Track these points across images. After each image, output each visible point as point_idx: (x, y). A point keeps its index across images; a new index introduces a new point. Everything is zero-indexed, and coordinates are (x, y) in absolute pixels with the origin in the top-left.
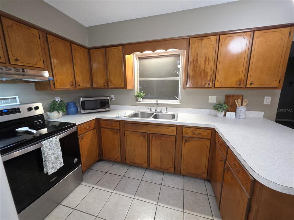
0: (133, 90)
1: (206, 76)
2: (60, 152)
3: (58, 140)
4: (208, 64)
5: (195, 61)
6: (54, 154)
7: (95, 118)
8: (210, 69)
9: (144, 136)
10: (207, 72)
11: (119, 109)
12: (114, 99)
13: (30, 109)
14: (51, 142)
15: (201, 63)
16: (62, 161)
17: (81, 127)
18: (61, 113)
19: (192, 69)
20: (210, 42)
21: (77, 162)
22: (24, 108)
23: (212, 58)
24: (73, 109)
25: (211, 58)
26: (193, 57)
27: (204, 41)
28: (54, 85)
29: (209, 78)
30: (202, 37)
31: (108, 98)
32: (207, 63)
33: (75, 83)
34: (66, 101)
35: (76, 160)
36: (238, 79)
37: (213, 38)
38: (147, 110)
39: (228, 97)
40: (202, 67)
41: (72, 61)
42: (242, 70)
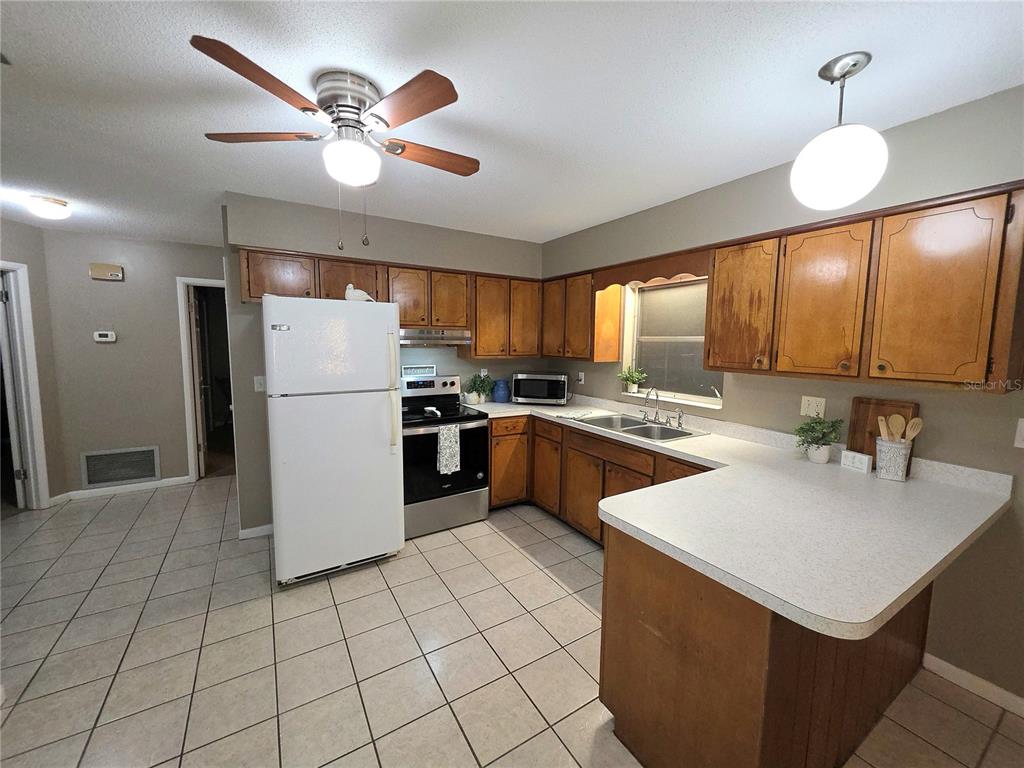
0: (618, 363)
1: (753, 339)
2: (457, 448)
3: (458, 430)
4: (759, 309)
5: (727, 302)
6: (450, 447)
7: (528, 413)
8: (761, 321)
9: (597, 466)
10: (756, 330)
11: (589, 405)
12: (582, 382)
13: (445, 384)
14: (449, 430)
15: (740, 306)
16: (458, 463)
17: (497, 424)
18: (483, 397)
19: (720, 321)
20: (763, 256)
21: (483, 478)
22: (439, 382)
23: (767, 294)
24: (501, 392)
25: (764, 295)
26: (722, 293)
27: (748, 253)
28: (476, 349)
29: (761, 345)
30: (742, 243)
31: (563, 378)
32: (755, 307)
33: (508, 347)
34: (493, 378)
35: (480, 475)
36: (842, 351)
37: (770, 245)
38: (636, 413)
39: (862, 405)
40: (744, 317)
41: (509, 311)
42: (851, 327)
